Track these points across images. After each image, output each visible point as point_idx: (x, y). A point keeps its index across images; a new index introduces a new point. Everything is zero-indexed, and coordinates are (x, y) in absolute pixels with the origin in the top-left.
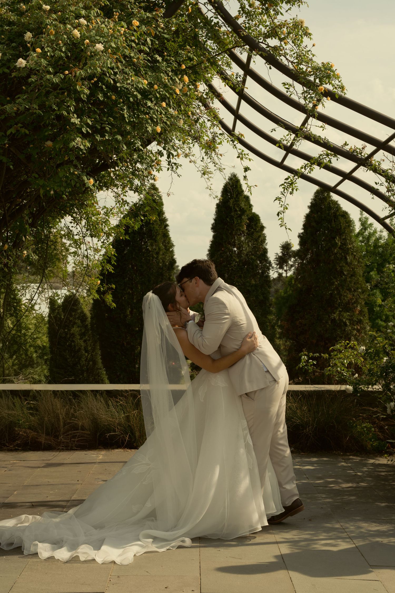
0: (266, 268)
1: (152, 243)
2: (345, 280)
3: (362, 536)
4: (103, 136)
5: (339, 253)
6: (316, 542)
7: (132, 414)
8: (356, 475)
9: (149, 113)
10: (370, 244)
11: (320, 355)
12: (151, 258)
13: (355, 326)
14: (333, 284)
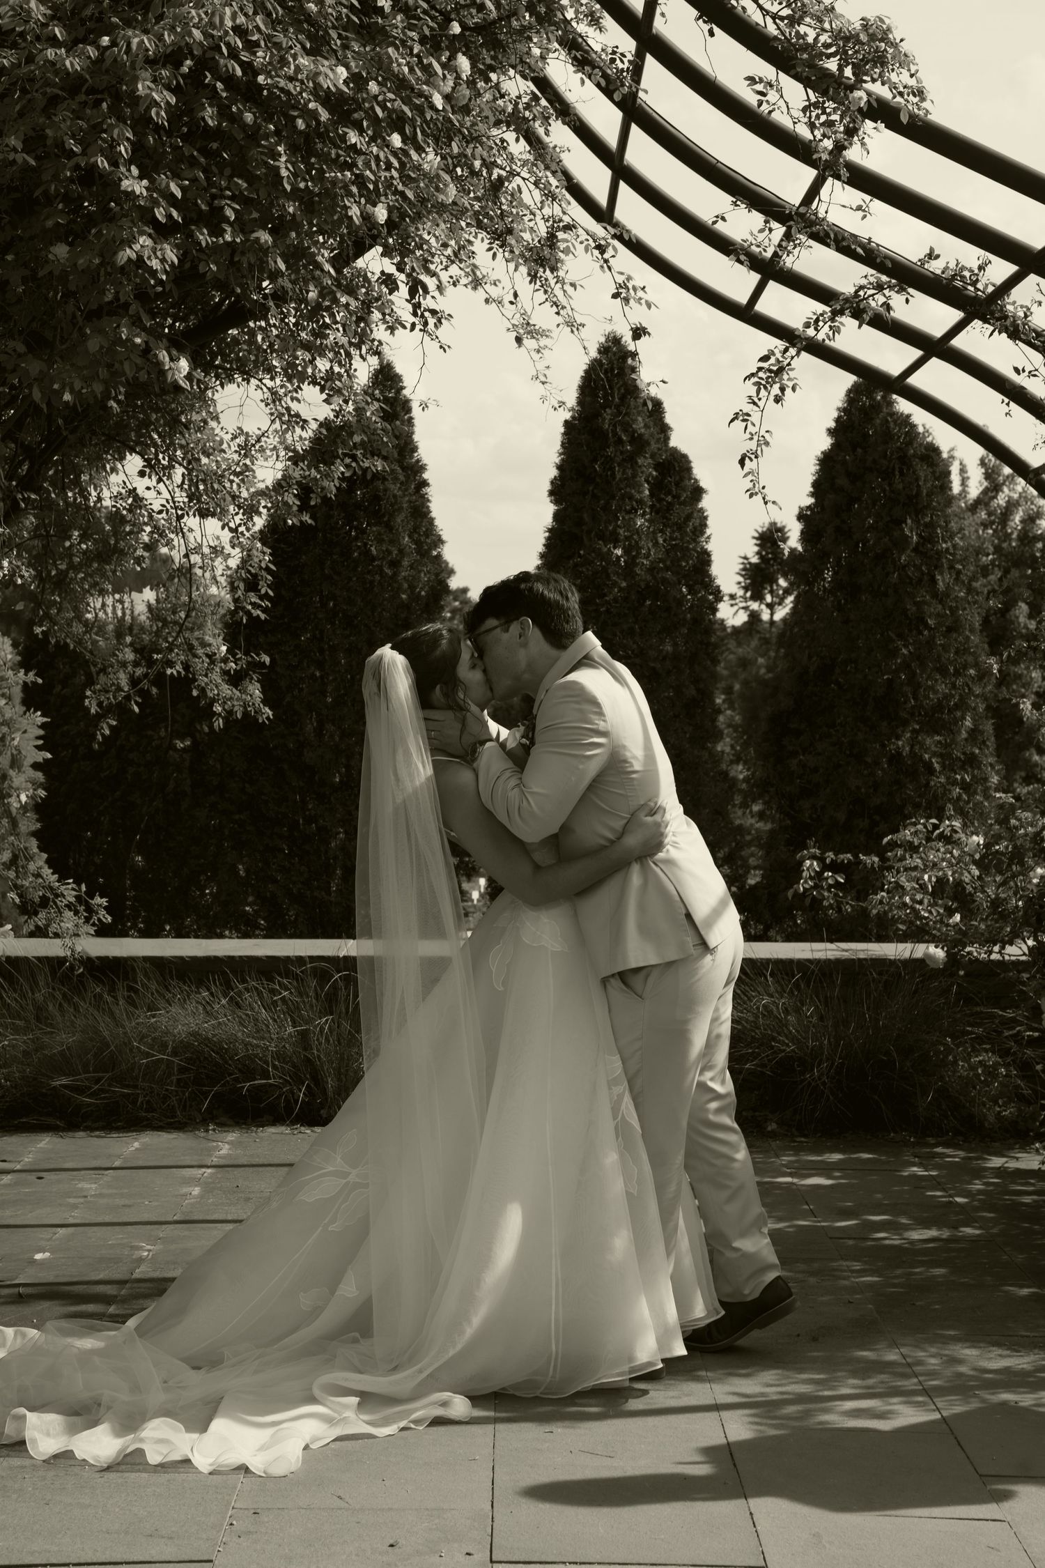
0: (707, 608)
1: (380, 534)
2: (930, 643)
3: (960, 1387)
4: (217, 231)
5: (915, 566)
6: (830, 1404)
7: (315, 1027)
8: (951, 1202)
9: (354, 165)
10: (1009, 531)
11: (856, 856)
12: (377, 577)
13: (956, 774)
14: (894, 653)
